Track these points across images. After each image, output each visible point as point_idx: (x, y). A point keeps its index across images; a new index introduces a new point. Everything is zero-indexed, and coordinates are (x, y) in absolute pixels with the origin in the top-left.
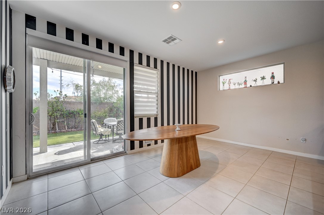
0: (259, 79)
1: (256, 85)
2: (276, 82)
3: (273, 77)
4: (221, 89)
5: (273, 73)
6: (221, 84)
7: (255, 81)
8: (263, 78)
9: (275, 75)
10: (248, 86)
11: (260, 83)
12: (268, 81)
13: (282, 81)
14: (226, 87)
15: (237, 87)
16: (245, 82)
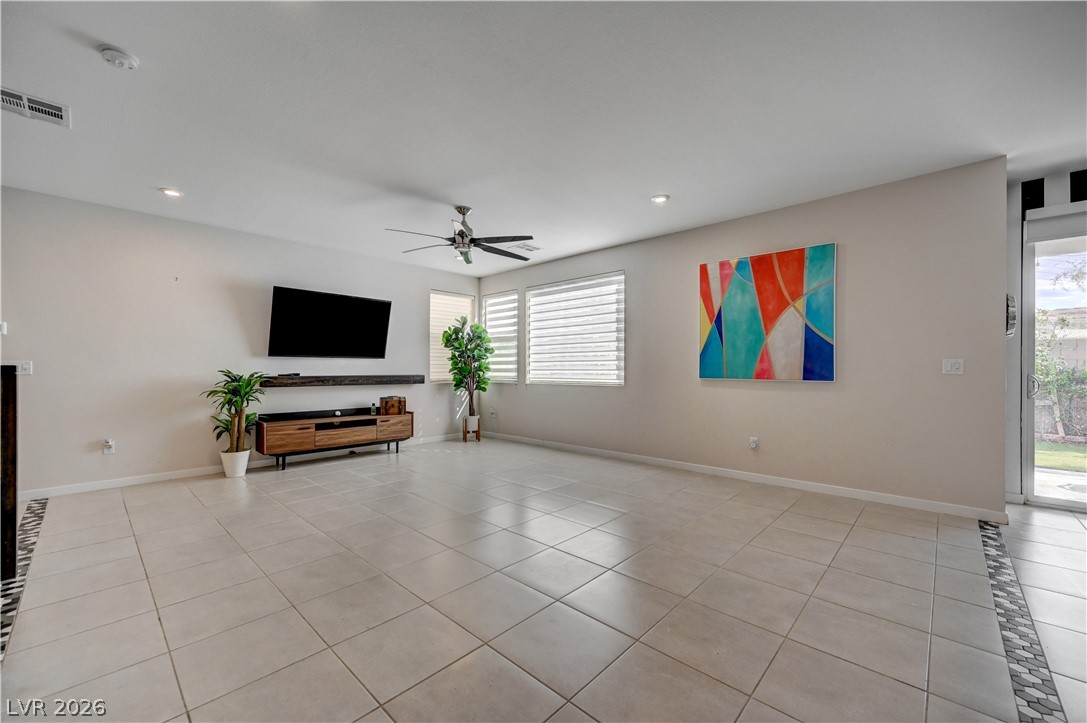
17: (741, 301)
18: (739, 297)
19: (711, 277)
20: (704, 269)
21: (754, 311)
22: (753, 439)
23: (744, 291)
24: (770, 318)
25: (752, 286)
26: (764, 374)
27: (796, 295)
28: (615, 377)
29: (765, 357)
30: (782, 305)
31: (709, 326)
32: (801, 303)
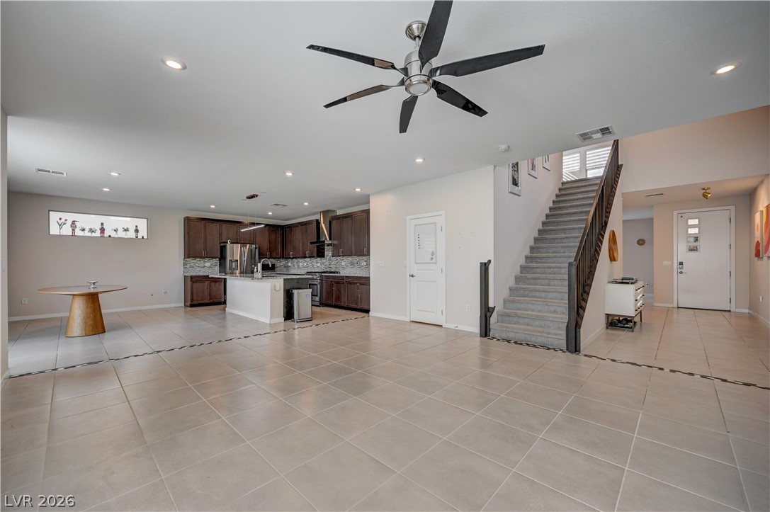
0: (120, 230)
1: (116, 236)
2: (140, 237)
3: (137, 231)
5: (137, 226)
7: (116, 231)
9: (139, 228)
11: (121, 234)
12: (131, 234)
13: (145, 237)
15: (87, 234)
16: (102, 230)
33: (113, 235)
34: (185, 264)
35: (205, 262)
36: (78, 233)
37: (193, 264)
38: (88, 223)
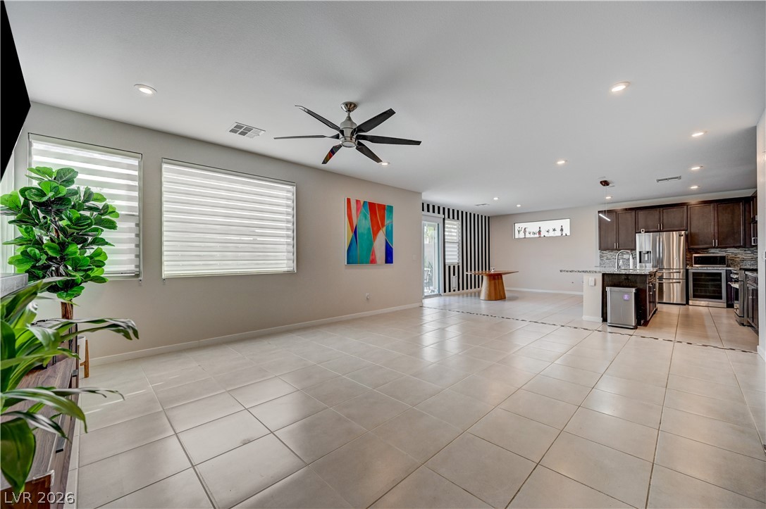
0: (551, 230)
2: (564, 234)
3: (562, 230)
4: (517, 237)
5: (562, 226)
6: (517, 232)
7: (548, 232)
8: (554, 230)
9: (563, 228)
10: (542, 236)
11: (552, 234)
12: (558, 233)
13: (568, 234)
14: (522, 235)
15: (532, 236)
16: (540, 232)
17: (364, 223)
18: (364, 221)
19: (352, 206)
20: (349, 200)
21: (369, 229)
22: (367, 294)
23: (366, 218)
24: (375, 234)
25: (369, 216)
26: (373, 261)
27: (383, 225)
28: (285, 266)
29: (373, 254)
30: (379, 229)
31: (351, 234)
32: (384, 229)
33: (547, 235)
34: (601, 257)
35: (623, 254)
36: (528, 236)
37: (609, 257)
38: (532, 227)
